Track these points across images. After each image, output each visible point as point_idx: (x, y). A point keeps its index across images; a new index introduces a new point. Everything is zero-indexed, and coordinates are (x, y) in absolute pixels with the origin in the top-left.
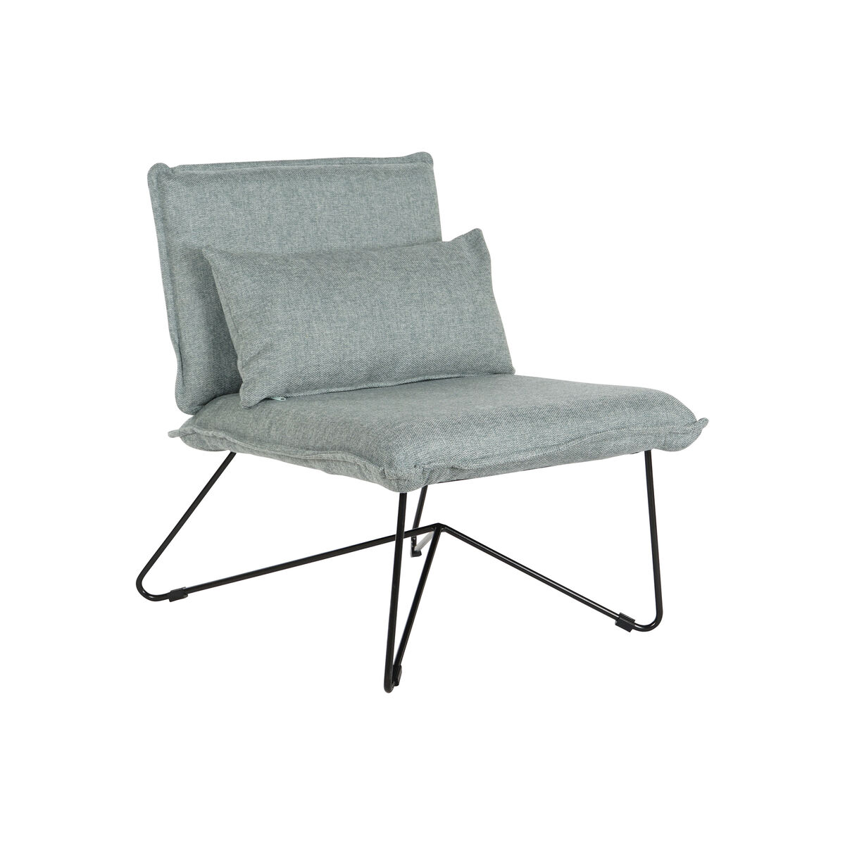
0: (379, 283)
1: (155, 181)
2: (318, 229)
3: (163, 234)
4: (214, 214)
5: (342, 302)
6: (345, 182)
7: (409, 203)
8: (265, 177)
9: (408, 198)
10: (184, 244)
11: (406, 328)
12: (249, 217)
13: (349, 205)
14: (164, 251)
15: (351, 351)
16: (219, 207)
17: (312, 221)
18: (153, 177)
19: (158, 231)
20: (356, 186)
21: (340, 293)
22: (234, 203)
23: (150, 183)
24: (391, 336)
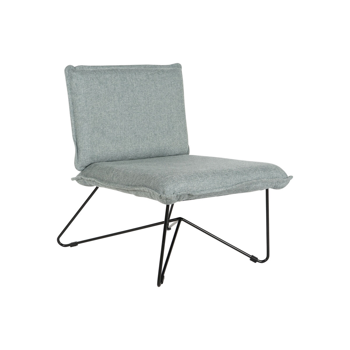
1: (67, 73)
2: (134, 94)
6: (146, 75)
7: (172, 84)
8: (113, 72)
12: (106, 89)
13: (147, 84)
16: (94, 84)
17: (132, 91)
20: (150, 76)
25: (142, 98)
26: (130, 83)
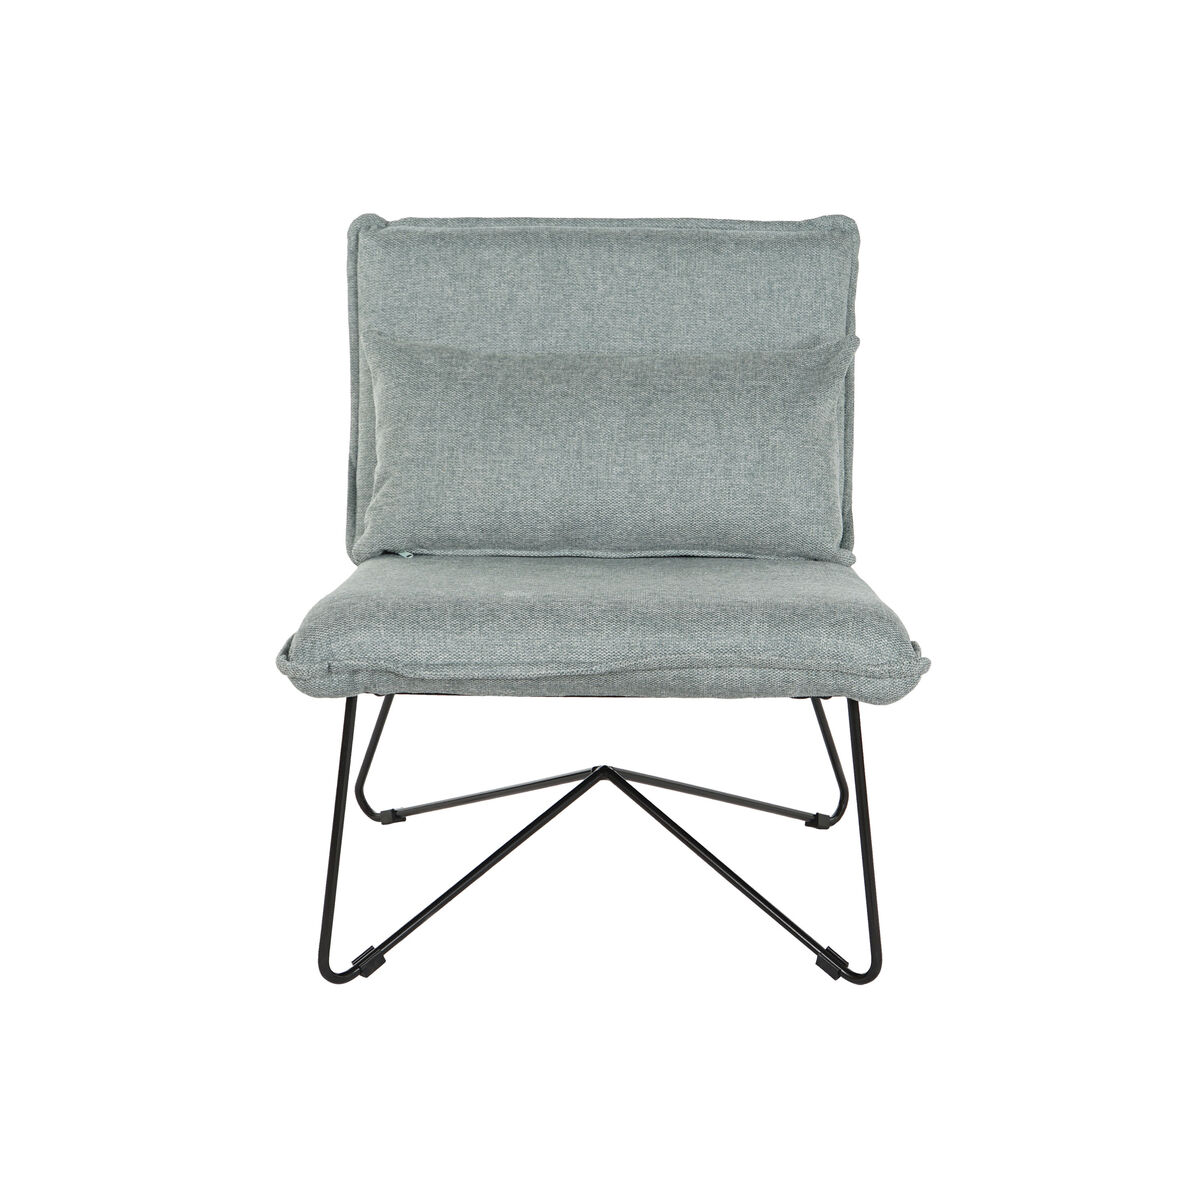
4: (418, 288)
5: (517, 425)
7: (772, 291)
9: (770, 283)
11: (624, 473)
12: (476, 296)
15: (514, 497)
16: (429, 279)
21: (518, 413)
22: (455, 277)
24: (591, 483)
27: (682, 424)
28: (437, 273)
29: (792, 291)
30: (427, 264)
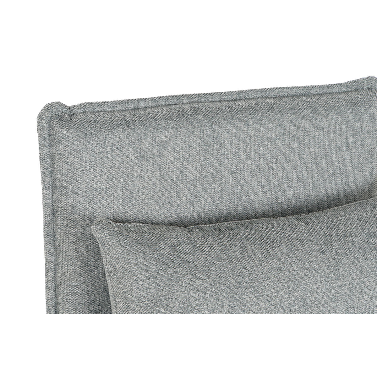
0: (302, 273)
1: (46, 126)
2: (239, 181)
3: (50, 191)
5: (255, 304)
6: (277, 123)
7: (348, 144)
8: (182, 123)
9: (347, 138)
10: (73, 207)
12: (158, 173)
13: (278, 151)
14: (49, 210)
17: (233, 172)
18: (43, 121)
19: (44, 186)
20: (290, 127)
22: (141, 157)
23: (40, 129)
25: (260, 188)
26: (230, 151)
27: (362, 282)
28: (128, 156)
29: (359, 142)
30: (119, 149)
